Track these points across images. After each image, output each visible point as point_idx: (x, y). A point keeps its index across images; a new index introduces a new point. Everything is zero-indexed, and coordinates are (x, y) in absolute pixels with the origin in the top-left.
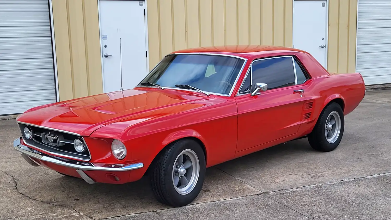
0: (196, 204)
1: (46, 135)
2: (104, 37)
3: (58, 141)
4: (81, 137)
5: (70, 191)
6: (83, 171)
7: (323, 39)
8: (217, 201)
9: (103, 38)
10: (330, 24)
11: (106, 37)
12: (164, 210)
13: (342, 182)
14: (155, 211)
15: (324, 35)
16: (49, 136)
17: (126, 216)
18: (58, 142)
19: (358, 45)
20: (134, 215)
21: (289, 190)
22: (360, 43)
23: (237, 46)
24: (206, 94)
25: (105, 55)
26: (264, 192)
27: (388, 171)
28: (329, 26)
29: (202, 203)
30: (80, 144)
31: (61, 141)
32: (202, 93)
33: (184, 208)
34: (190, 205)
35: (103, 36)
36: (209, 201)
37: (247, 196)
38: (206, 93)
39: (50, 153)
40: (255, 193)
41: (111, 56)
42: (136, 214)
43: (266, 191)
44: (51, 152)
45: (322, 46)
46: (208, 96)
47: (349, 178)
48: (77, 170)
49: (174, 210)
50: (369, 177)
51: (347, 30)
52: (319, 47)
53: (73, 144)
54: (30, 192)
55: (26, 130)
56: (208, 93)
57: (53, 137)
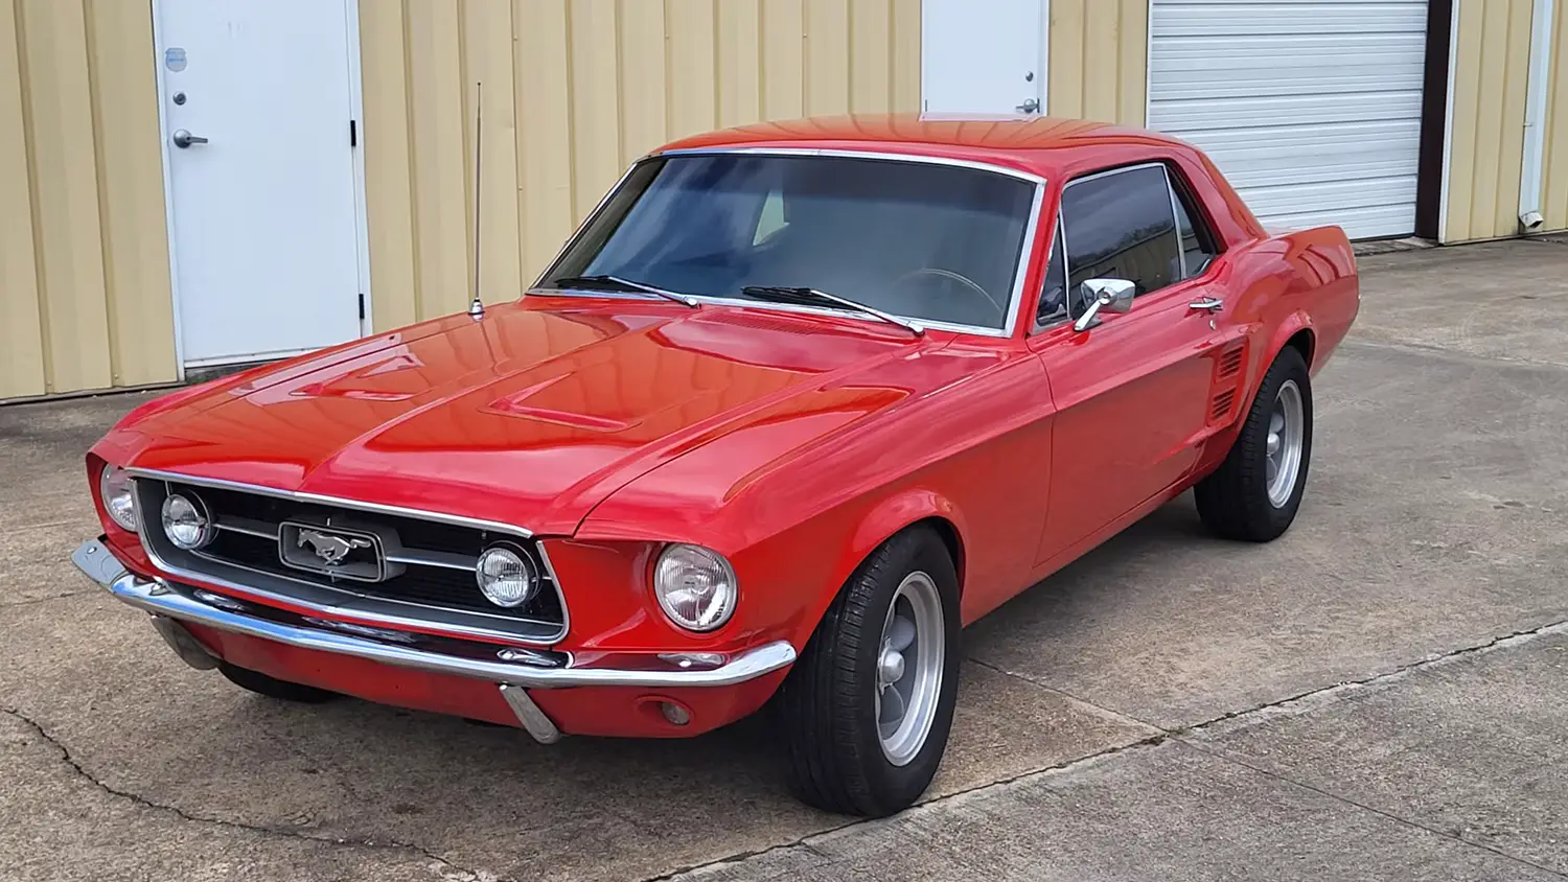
0: (942, 797)
1: (304, 529)
2: (171, 60)
3: (379, 558)
4: (534, 538)
5: (341, 770)
6: (526, 689)
7: (1030, 78)
8: (1014, 779)
9: (170, 64)
10: (1053, 18)
11: (180, 57)
12: (833, 835)
13: (1424, 667)
14: (799, 843)
15: (1036, 62)
16: (324, 534)
17: (695, 873)
18: (382, 561)
19: (1153, 101)
20: (721, 866)
21: (1255, 713)
22: (1161, 95)
23: (892, 115)
24: (910, 329)
25: (179, 135)
26: (1168, 728)
27: (1554, 615)
28: (1053, 28)
29: (964, 796)
30: (509, 571)
31: (389, 559)
32: (890, 322)
33: (908, 820)
34: (920, 806)
35: (167, 53)
36: (983, 782)
37: (1114, 750)
38: (910, 325)
39: (331, 610)
40: (1136, 737)
41: (205, 141)
42: (731, 864)
43: (1176, 726)
44: (336, 606)
45: (1028, 103)
46: (919, 336)
47: (1438, 653)
48: (503, 687)
49: (871, 830)
50: (1506, 643)
51: (1115, 44)
52: (1018, 107)
53: (474, 572)
54: (161, 788)
55: (177, 505)
56: (918, 325)
57: (348, 539)
